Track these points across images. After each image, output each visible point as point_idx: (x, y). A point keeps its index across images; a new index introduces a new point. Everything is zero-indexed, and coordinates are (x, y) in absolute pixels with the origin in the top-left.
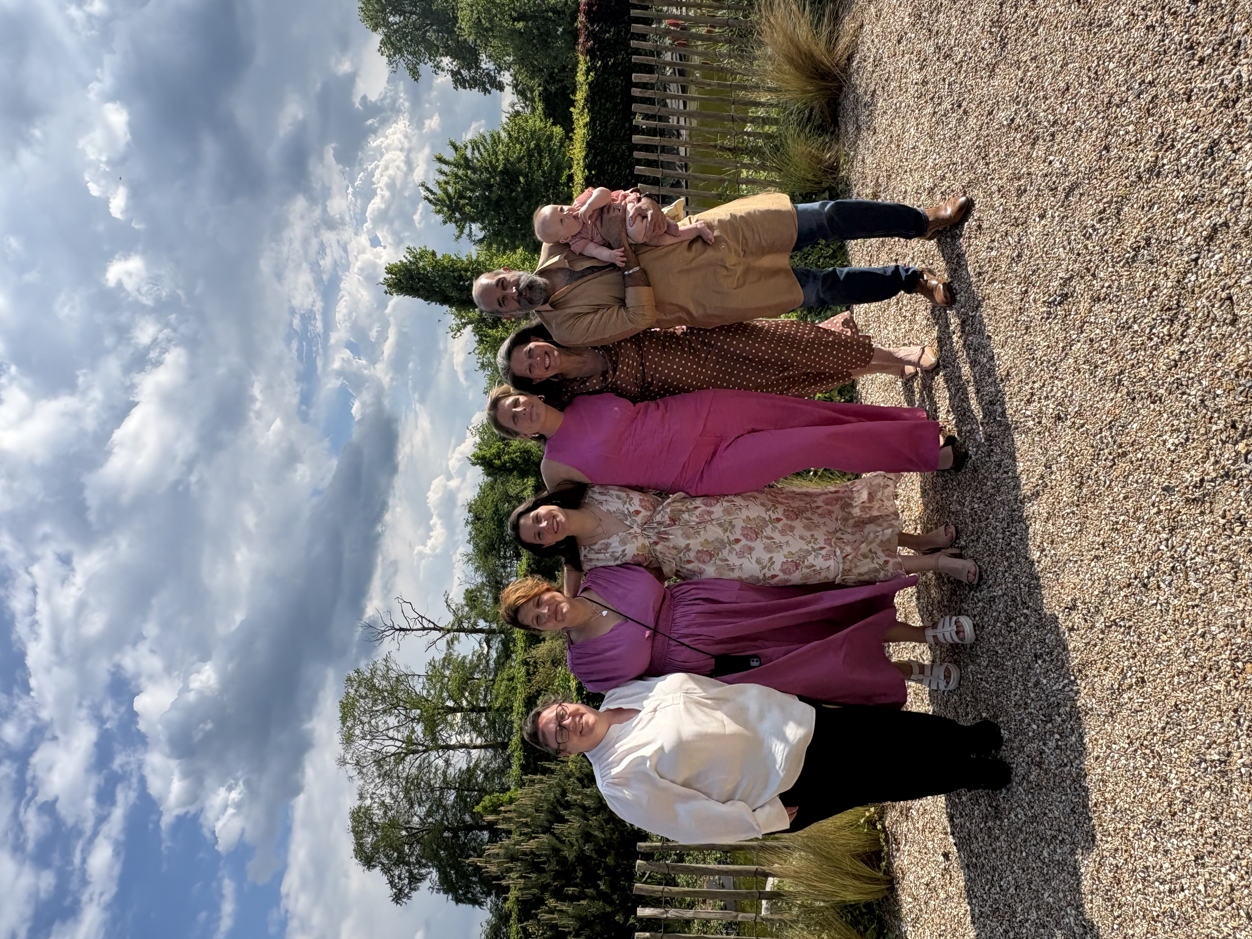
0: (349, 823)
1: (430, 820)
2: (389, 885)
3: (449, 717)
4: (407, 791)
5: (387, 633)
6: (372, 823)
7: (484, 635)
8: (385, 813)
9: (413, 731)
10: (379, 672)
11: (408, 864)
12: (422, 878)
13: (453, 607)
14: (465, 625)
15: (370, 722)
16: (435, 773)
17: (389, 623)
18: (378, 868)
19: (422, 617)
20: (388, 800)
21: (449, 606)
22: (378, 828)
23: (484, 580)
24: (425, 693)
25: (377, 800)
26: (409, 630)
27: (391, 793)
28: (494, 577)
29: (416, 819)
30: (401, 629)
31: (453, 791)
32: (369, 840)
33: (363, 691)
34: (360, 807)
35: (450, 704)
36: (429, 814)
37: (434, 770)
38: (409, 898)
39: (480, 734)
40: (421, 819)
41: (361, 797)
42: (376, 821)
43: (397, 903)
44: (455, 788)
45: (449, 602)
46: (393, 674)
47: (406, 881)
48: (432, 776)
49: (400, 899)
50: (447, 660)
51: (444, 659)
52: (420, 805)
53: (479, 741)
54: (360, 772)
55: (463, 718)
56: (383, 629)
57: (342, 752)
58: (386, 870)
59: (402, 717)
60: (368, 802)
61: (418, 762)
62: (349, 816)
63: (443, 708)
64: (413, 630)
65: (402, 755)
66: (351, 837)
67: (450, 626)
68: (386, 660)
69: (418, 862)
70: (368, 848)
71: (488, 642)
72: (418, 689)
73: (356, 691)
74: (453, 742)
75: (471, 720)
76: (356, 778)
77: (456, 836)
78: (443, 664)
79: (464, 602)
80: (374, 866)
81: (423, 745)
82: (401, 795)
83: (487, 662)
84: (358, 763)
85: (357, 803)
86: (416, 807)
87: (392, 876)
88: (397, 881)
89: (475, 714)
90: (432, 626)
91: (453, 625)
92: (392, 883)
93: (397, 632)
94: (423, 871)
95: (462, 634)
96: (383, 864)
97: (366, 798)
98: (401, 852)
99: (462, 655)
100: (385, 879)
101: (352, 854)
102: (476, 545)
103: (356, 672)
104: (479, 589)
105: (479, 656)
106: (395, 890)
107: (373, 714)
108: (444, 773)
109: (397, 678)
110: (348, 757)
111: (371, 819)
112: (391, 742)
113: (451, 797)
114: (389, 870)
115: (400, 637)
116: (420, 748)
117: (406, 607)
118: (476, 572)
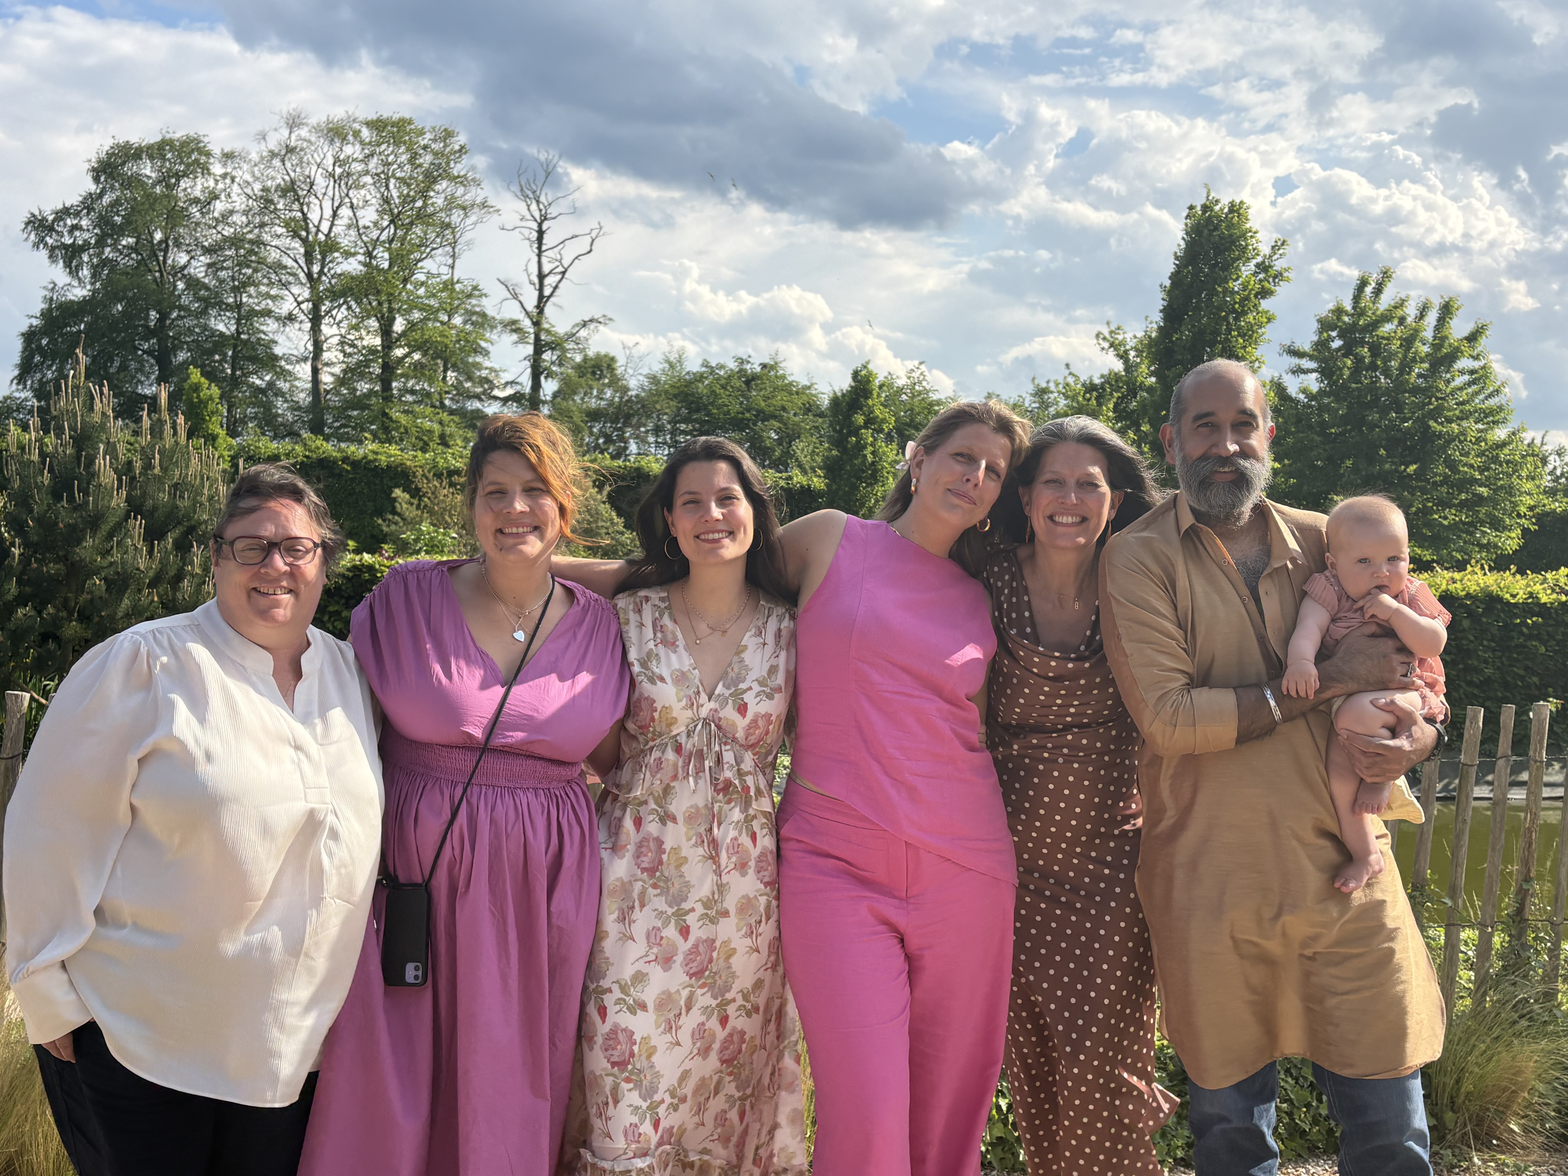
0: (178, 134)
1: (181, 285)
2: (60, 207)
3: (373, 323)
4: (236, 241)
5: (534, 207)
6: (178, 177)
7: (527, 390)
8: (196, 201)
9: (348, 254)
10: (461, 190)
11: (101, 243)
12: (73, 270)
13: (583, 333)
14: (547, 356)
15: (367, 173)
16: (268, 296)
17: (553, 211)
18: (92, 187)
19: (564, 273)
20: (219, 207)
21: (584, 324)
22: (168, 186)
23: (633, 393)
24: (420, 277)
25: (221, 186)
26: (539, 248)
27: (232, 212)
28: (637, 412)
29: (183, 258)
30: (541, 233)
31: (233, 328)
32: (147, 170)
33: (426, 160)
34: (208, 154)
35: (399, 325)
36: (193, 284)
37: (273, 292)
38: (36, 245)
39: (341, 381)
40: (184, 267)
41: (228, 156)
42: (183, 184)
43: (27, 224)
44: (239, 333)
45: (592, 326)
46: (456, 217)
47: (68, 240)
48: (263, 289)
49: (36, 229)
50: (483, 321)
51: (484, 315)
52: (209, 266)
53: (326, 379)
54: (273, 155)
55: (372, 351)
56: (543, 199)
57: (313, 121)
58: (89, 203)
59: (375, 234)
60: (217, 169)
61: (290, 263)
62: (192, 134)
63: (391, 310)
64: (539, 256)
65: (304, 234)
66: (153, 138)
67: (546, 326)
68: (484, 205)
69: (105, 262)
70: (130, 168)
71: (517, 398)
72: (428, 265)
73: (425, 147)
74: (327, 329)
75: (367, 363)
76: (263, 146)
77: (149, 333)
78: (476, 313)
79: (591, 353)
80: (96, 180)
81: (321, 272)
82: (228, 231)
83: (478, 397)
84: (290, 150)
85: (217, 151)
86: (205, 259)
87: (77, 214)
88: (69, 222)
89: (378, 371)
90: (547, 292)
91: (548, 332)
92: (64, 213)
93: (535, 226)
94: (85, 272)
95: (530, 349)
96: (101, 196)
97: (225, 165)
98: (121, 231)
99: (490, 348)
100: (73, 199)
101: (121, 140)
102: (700, 377)
103: (462, 147)
104: (616, 382)
105: (487, 380)
106: (51, 218)
107: (382, 179)
108: (268, 313)
109: (448, 225)
110: (304, 132)
111: (185, 175)
112: (328, 213)
113: (223, 325)
114: (90, 209)
115: (526, 232)
116: (316, 268)
117: (583, 244)
118: (647, 376)
